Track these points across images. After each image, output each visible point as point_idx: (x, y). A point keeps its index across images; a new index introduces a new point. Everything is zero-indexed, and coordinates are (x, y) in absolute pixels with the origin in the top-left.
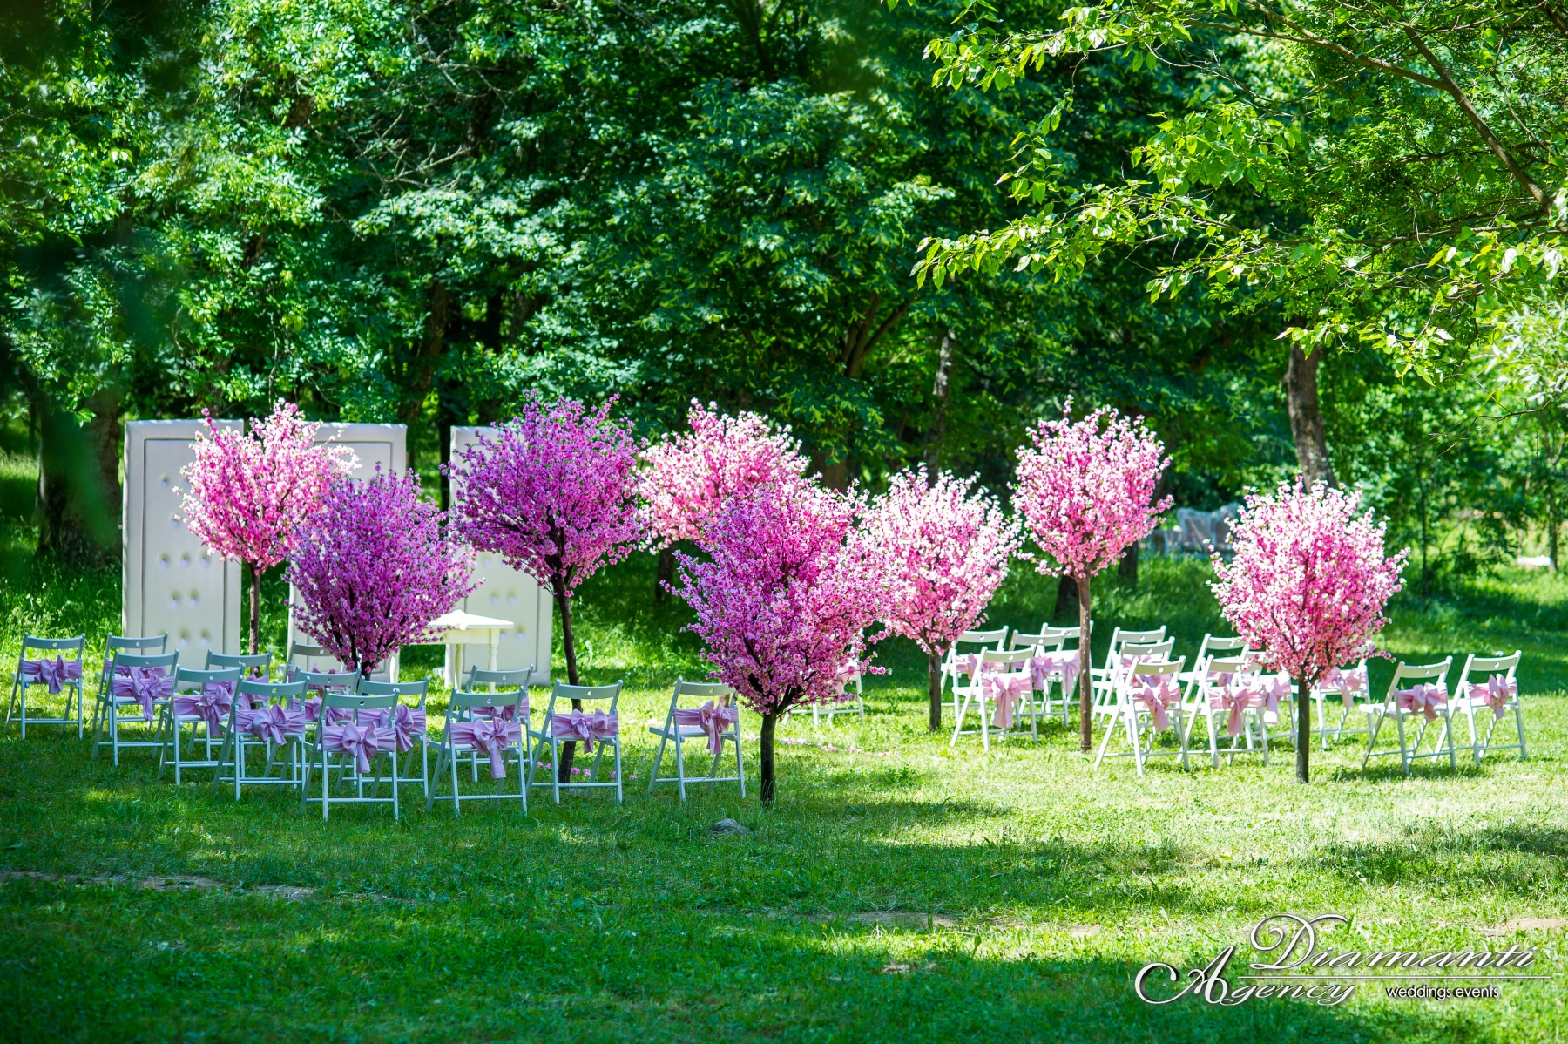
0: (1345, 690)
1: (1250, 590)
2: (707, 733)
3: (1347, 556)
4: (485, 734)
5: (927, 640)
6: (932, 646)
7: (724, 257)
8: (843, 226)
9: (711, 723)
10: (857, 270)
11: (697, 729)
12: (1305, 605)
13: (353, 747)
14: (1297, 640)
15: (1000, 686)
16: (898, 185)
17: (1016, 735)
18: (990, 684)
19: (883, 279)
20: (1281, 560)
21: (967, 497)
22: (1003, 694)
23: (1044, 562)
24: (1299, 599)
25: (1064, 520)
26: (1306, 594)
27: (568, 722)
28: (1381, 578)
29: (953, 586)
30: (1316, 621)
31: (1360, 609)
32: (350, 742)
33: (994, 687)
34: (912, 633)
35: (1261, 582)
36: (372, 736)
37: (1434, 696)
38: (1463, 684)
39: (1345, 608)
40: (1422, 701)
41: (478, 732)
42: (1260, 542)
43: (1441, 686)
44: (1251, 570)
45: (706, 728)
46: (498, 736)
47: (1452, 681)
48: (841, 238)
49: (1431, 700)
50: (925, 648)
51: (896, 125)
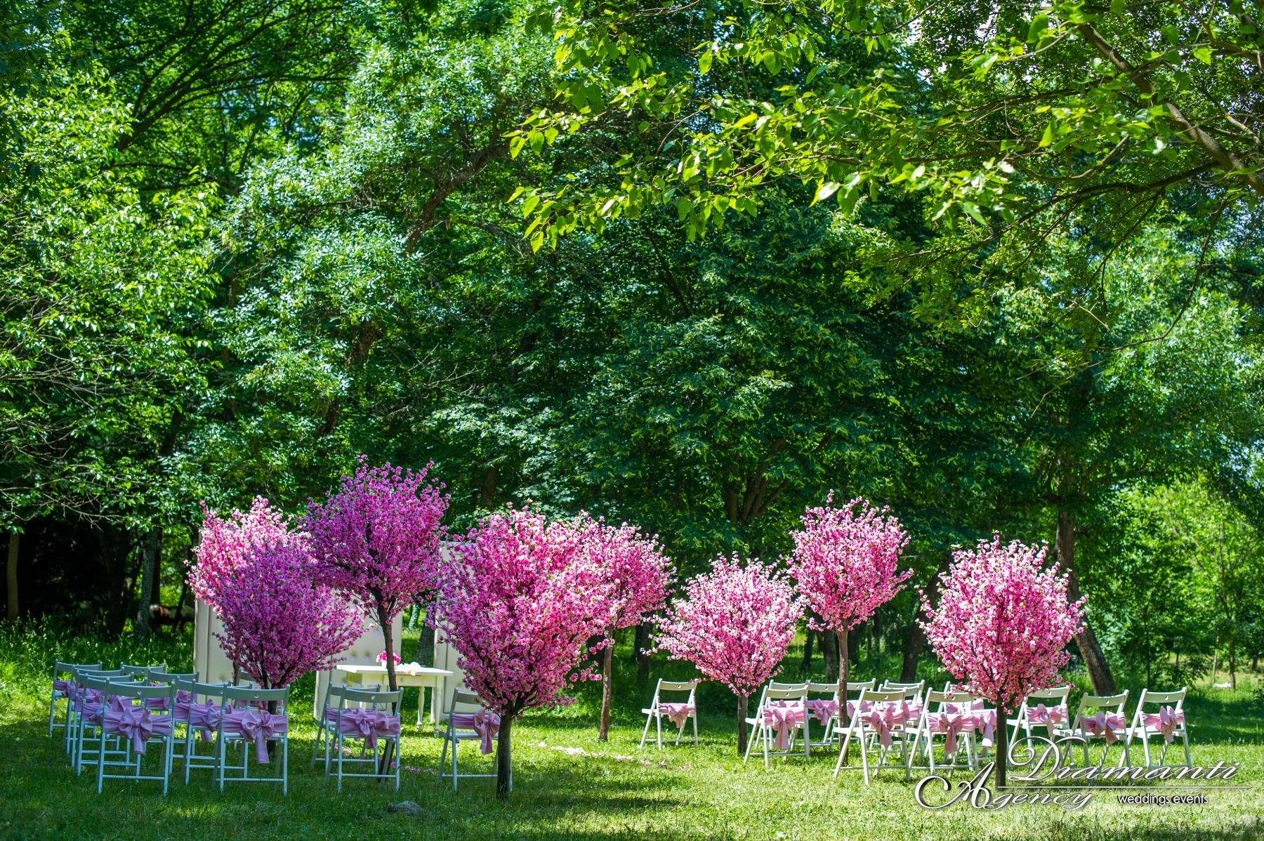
0: (1049, 723)
1: (952, 627)
2: (480, 736)
3: (1034, 601)
4: (251, 724)
5: (735, 684)
6: (739, 689)
7: (637, 433)
8: (716, 408)
9: (483, 727)
10: (725, 439)
11: (471, 732)
12: (998, 641)
13: (128, 730)
14: (995, 671)
15: (779, 716)
16: (752, 378)
17: (794, 756)
18: (770, 715)
19: (745, 447)
20: (978, 600)
21: (770, 578)
22: (781, 723)
23: (812, 620)
24: (994, 634)
25: (822, 583)
26: (999, 630)
27: (353, 721)
28: (1062, 618)
29: (752, 642)
30: (1008, 654)
31: (1045, 644)
32: (127, 725)
33: (774, 717)
34: (724, 679)
35: (961, 620)
36: (147, 721)
37: (1114, 722)
38: (1139, 712)
39: (1033, 642)
40: (1103, 726)
41: (245, 722)
42: (963, 589)
43: (1120, 714)
44: (954, 609)
45: (478, 731)
46: (263, 726)
47: (1130, 708)
48: (715, 417)
49: (1111, 726)
50: (735, 691)
51: (754, 340)
